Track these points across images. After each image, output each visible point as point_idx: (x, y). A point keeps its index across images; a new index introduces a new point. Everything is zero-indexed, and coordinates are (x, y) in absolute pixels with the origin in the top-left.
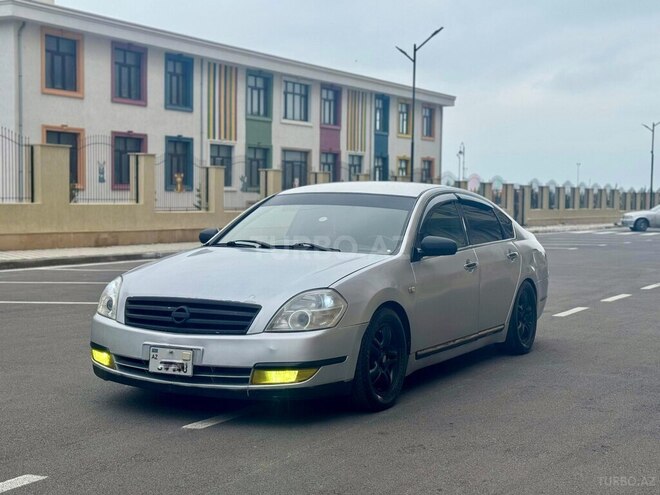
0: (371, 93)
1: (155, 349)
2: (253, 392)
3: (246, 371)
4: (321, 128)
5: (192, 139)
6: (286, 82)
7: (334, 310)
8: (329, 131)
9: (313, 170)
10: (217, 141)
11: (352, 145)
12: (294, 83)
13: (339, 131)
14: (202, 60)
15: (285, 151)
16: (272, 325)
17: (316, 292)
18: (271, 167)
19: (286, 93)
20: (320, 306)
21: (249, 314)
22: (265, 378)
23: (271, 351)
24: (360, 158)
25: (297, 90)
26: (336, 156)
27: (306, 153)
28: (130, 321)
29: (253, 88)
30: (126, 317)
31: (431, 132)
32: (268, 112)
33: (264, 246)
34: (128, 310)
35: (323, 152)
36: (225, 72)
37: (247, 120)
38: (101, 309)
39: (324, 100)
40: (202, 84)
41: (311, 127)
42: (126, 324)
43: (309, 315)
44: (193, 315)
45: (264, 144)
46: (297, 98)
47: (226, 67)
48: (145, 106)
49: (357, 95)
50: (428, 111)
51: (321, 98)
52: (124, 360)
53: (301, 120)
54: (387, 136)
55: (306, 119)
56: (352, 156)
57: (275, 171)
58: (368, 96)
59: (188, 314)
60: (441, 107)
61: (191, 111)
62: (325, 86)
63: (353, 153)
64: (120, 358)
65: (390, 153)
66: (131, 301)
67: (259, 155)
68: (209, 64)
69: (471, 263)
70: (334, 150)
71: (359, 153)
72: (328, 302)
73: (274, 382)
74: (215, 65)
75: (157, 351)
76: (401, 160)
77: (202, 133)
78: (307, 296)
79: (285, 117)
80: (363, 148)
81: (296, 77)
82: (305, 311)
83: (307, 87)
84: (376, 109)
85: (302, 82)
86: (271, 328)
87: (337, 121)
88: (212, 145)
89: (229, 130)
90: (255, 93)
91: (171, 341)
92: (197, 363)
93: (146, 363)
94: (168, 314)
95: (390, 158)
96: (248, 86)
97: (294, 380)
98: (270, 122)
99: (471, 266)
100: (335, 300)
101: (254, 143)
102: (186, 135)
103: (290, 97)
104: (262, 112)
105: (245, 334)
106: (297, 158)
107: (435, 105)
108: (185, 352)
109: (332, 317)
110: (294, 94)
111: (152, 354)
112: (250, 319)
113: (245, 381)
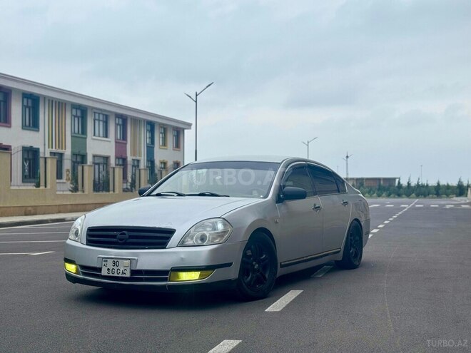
0: (144, 120)
1: (106, 260)
2: (170, 286)
3: (165, 272)
4: (116, 142)
5: (39, 149)
6: (95, 113)
7: (224, 232)
8: (121, 144)
9: (111, 166)
10: (54, 150)
11: (133, 153)
12: (99, 114)
13: (126, 144)
14: (45, 97)
15: (94, 156)
16: (183, 242)
17: (212, 220)
18: (86, 163)
19: (94, 120)
20: (215, 230)
21: (168, 235)
22: (178, 277)
23: (182, 258)
24: (138, 161)
25: (101, 118)
26: (125, 160)
27: (107, 158)
28: (89, 242)
29: (75, 116)
30: (87, 240)
31: (178, 144)
32: (84, 131)
33: (179, 195)
34: (88, 235)
35: (117, 158)
36: (59, 105)
37: (72, 136)
38: (72, 236)
39: (117, 125)
40: (44, 113)
41: (110, 141)
42: (87, 245)
43: (208, 235)
44: (131, 237)
45: (82, 152)
46: (101, 123)
47: (59, 103)
48: (10, 127)
49: (136, 121)
50: (177, 132)
51: (115, 123)
52: (85, 269)
53: (103, 137)
54: (153, 148)
55: (107, 137)
56: (134, 160)
57: (89, 166)
58: (143, 123)
59: (127, 236)
60: (183, 130)
61: (38, 131)
62: (118, 116)
63: (134, 158)
64: (83, 267)
65: (155, 158)
66: (90, 229)
67: (79, 159)
68: (49, 100)
69: (317, 206)
70: (123, 157)
71: (138, 158)
72: (220, 227)
73: (184, 279)
74: (52, 101)
75: (107, 261)
76: (161, 163)
77: (45, 145)
78: (206, 223)
79: (94, 135)
80: (140, 155)
81: (101, 110)
82: (205, 232)
83: (107, 117)
84: (147, 130)
85: (104, 113)
86: (182, 244)
87: (124, 137)
88: (51, 153)
89: (61, 143)
90: (76, 119)
91: (116, 254)
92: (133, 269)
93: (100, 270)
94: (114, 236)
95: (156, 162)
96: (72, 115)
97: (197, 278)
98: (86, 138)
99: (317, 208)
100: (224, 225)
101: (77, 152)
102: (35, 146)
103: (97, 122)
104: (80, 132)
105: (165, 248)
106: (101, 161)
107: (180, 128)
108: (125, 261)
109: (222, 236)
110: (99, 120)
111: (104, 263)
112: (169, 238)
113: (166, 280)
